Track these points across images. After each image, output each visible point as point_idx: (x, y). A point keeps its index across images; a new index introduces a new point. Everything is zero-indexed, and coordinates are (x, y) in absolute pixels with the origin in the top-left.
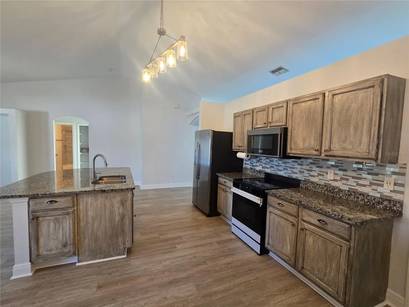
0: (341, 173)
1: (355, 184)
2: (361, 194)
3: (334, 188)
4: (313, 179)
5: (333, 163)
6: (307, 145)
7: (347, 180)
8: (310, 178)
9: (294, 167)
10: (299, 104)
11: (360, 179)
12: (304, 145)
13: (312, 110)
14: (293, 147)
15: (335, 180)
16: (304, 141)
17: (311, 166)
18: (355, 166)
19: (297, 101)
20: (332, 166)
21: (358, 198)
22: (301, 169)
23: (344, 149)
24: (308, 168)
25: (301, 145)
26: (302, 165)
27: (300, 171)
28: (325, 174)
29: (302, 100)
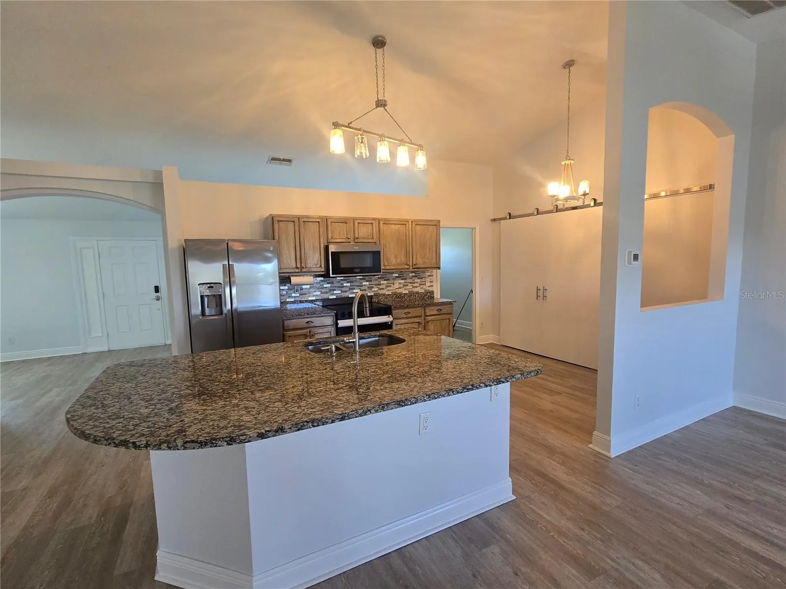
0: (403, 281)
1: (411, 287)
2: (417, 293)
3: (401, 294)
4: (382, 292)
5: (397, 275)
6: (399, 261)
7: (407, 285)
8: (379, 291)
9: (361, 284)
10: (388, 225)
11: (414, 283)
12: (396, 261)
13: (401, 233)
14: (386, 264)
15: (400, 288)
16: (396, 257)
17: (379, 280)
18: (411, 275)
19: (387, 222)
20: (396, 277)
21: (415, 296)
22: (369, 285)
23: (425, 263)
24: (376, 282)
25: (394, 262)
26: (371, 281)
27: (368, 287)
28: (392, 284)
29: (392, 223)
